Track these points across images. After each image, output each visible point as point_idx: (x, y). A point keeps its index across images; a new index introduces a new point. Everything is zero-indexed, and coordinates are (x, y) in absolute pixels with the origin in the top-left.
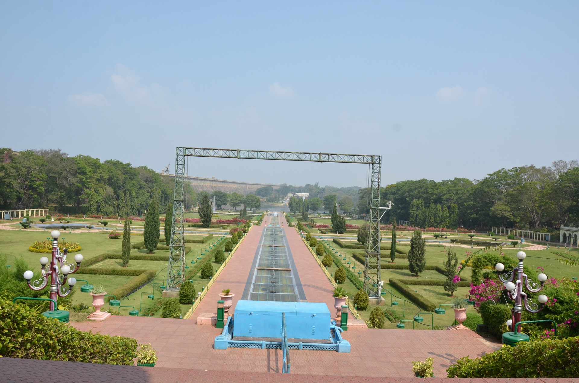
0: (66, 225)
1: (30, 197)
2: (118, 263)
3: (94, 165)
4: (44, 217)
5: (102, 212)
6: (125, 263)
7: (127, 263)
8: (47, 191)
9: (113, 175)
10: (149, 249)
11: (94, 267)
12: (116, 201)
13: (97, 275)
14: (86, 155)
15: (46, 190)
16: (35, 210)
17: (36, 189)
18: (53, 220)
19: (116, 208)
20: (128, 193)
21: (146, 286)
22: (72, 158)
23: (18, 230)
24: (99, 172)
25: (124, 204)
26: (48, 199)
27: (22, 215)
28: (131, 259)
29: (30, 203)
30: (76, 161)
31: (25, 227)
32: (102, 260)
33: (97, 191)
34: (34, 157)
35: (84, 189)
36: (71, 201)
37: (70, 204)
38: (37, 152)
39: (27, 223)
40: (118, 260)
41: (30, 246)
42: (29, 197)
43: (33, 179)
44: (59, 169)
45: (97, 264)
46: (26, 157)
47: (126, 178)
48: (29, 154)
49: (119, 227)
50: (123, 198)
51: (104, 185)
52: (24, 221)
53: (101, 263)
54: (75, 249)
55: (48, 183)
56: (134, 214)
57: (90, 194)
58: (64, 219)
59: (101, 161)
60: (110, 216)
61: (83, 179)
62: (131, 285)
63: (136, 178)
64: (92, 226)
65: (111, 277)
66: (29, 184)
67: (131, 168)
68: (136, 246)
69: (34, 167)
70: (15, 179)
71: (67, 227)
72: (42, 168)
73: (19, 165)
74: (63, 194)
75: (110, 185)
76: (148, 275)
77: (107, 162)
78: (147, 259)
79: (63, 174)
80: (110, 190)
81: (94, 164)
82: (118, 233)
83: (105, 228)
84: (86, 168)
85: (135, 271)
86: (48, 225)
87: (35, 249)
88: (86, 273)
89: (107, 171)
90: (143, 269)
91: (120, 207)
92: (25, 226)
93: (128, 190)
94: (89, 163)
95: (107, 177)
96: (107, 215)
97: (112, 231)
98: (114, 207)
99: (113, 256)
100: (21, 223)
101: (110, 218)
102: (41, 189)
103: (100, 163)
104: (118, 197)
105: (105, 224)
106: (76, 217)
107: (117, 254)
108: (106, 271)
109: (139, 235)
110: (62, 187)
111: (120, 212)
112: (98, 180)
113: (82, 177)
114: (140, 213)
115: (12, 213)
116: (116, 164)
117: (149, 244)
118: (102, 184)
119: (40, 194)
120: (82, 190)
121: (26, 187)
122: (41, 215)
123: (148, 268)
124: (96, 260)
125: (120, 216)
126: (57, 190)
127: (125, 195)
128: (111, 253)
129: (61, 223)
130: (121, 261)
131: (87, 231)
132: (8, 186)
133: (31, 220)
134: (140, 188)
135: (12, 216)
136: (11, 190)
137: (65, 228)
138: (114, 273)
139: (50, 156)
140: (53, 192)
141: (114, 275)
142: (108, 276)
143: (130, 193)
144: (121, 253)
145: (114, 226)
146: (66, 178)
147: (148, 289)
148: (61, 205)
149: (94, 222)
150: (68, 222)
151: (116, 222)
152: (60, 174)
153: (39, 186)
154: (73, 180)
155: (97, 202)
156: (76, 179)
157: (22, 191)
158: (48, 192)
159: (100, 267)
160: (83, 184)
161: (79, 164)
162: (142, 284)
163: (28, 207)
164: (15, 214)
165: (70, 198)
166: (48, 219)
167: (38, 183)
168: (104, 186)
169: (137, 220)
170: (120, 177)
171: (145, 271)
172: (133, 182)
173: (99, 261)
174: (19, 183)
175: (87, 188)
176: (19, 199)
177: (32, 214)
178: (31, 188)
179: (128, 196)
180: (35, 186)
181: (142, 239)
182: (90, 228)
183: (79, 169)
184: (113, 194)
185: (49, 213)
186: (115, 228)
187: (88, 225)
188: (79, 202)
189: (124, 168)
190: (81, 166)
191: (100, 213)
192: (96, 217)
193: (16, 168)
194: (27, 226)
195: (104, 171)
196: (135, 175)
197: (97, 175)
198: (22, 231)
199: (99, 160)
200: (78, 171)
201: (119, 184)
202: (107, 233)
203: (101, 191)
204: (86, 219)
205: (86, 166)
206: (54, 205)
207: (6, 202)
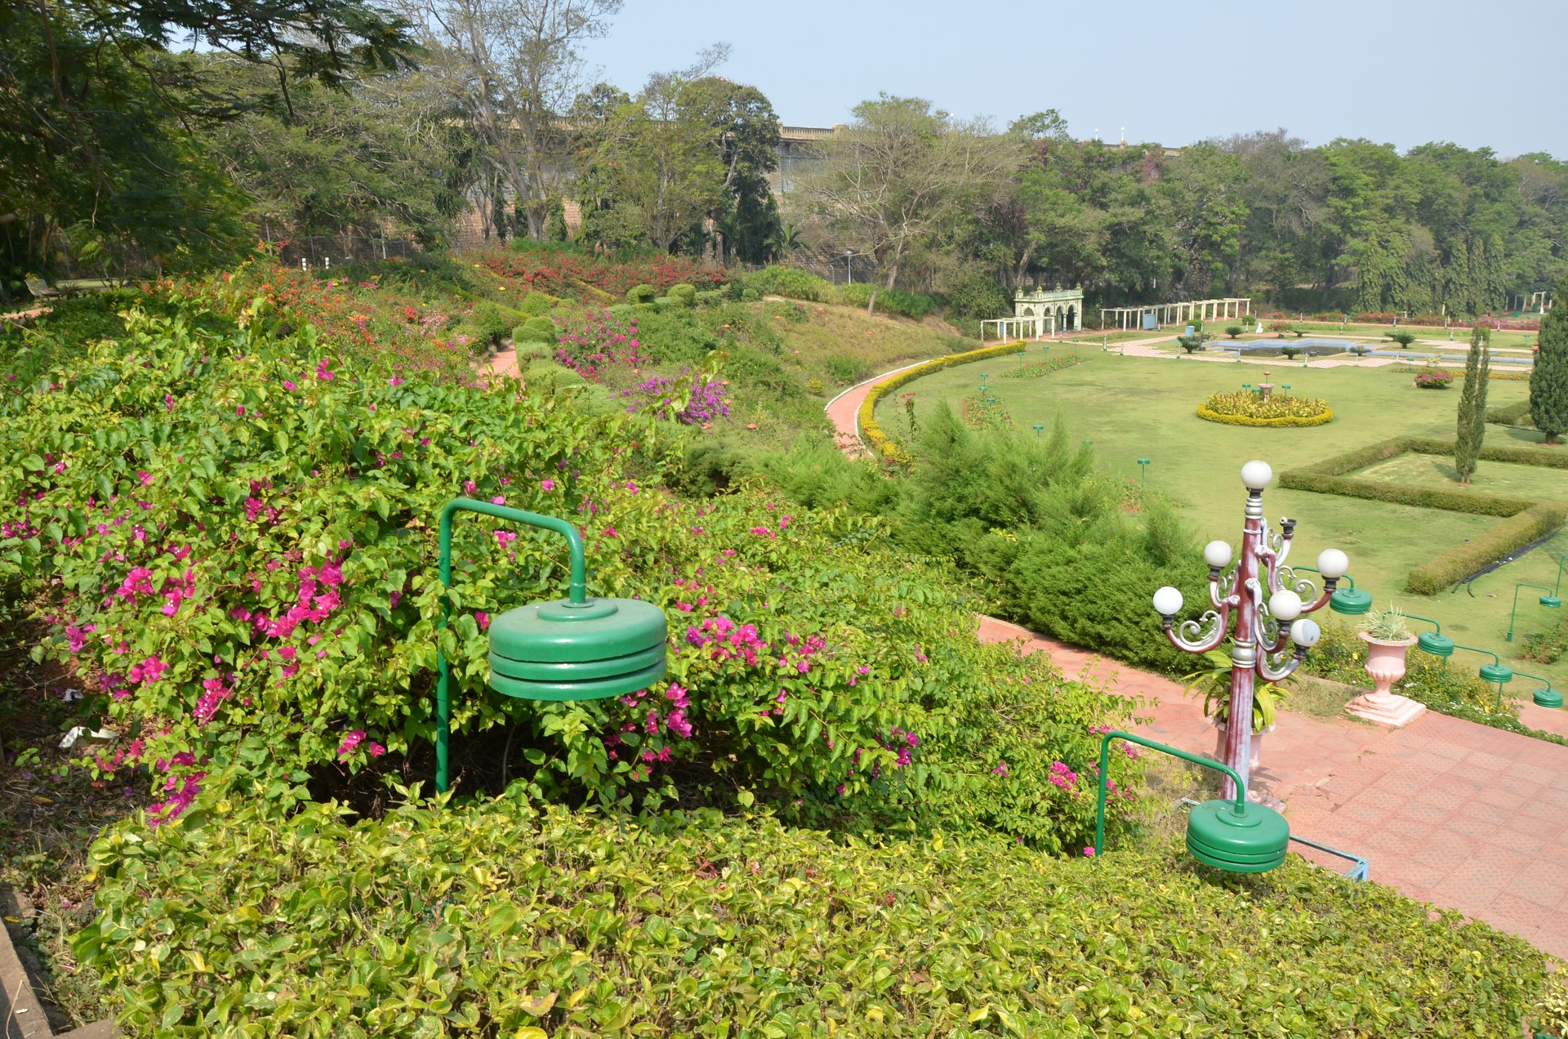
0: (1294, 344)
1: (1205, 267)
2: (1440, 468)
3: (1379, 164)
4: (1236, 322)
5: (1396, 304)
6: (1463, 472)
7: (1471, 470)
8: (1249, 250)
9: (1434, 192)
10: (1544, 430)
11: (1367, 475)
12: (1442, 270)
13: (1377, 502)
14: (1355, 138)
15: (1243, 247)
16: (1215, 302)
17: (1219, 246)
18: (1259, 330)
19: (1439, 289)
20: (1479, 242)
21: (1529, 556)
22: (1315, 151)
23: (1174, 357)
24: (1392, 184)
25: (1464, 276)
26: (1248, 272)
27: (1185, 317)
28: (1483, 457)
29: (1202, 284)
30: (1327, 159)
31: (1190, 349)
32: (1392, 456)
33: (1384, 244)
34: (1217, 159)
35: (1348, 237)
36: (1311, 275)
37: (1306, 281)
38: (1225, 144)
39: (1194, 339)
40: (1440, 459)
41: (1199, 404)
42: (1201, 269)
43: (1214, 220)
44: (1278, 187)
45: (1377, 468)
46: (1197, 162)
47: (1476, 195)
48: (1204, 152)
49: (1446, 351)
50: (1463, 261)
51: (1407, 222)
52: (1189, 332)
53: (1390, 465)
54: (1315, 418)
55: (1250, 228)
56: (1495, 309)
57: (1365, 252)
58: (1289, 328)
59: (1397, 150)
60: (1419, 316)
61: (1344, 209)
62: (1482, 549)
63: (1507, 193)
64: (1367, 347)
65: (1418, 511)
66: (1204, 232)
67: (1494, 164)
68: (1500, 415)
69: (1215, 187)
70: (1169, 225)
71: (1297, 352)
72: (1236, 187)
73: (1178, 185)
74: (1288, 255)
75: (1424, 220)
76: (1540, 518)
77: (1417, 152)
78: (1538, 463)
79: (1290, 201)
80: (1423, 236)
81: (1378, 161)
82: (1445, 371)
83: (1404, 352)
84: (1354, 178)
85: (1496, 502)
86: (1246, 344)
87: (1211, 412)
88: (1344, 494)
89: (1415, 179)
90: (1521, 495)
91: (1452, 286)
92: (1190, 346)
93: (1479, 232)
94: (1362, 160)
95: (1415, 196)
96: (1413, 311)
97: (1424, 363)
98: (1434, 288)
99: (1428, 444)
100: (1180, 339)
101: (1419, 322)
102: (1231, 246)
103: (1395, 157)
104: (1446, 258)
105: (1405, 341)
106: (1323, 319)
107: (1437, 439)
108: (1404, 493)
109: (1514, 378)
110: (1288, 236)
111: (1450, 302)
112: (1388, 209)
113: (1343, 203)
114: (1514, 304)
115: (1161, 311)
116: (1442, 156)
117: (1547, 412)
118: (1399, 222)
119: (1229, 260)
120: (1341, 241)
121: (1195, 241)
122: (1231, 315)
123: (1538, 493)
124: (1375, 456)
125: (1452, 315)
126: (1272, 244)
127: (1469, 250)
128: (1420, 436)
129: (1281, 337)
130: (1451, 462)
131: (1351, 363)
132: (1151, 242)
133: (1205, 330)
134: (1521, 224)
135: (1161, 320)
136: (1160, 253)
137: (1290, 353)
138: (1427, 500)
139: (1256, 151)
140: (1263, 253)
141: (1428, 506)
142: (1408, 508)
143: (1485, 243)
144: (1452, 438)
145: (1430, 349)
146: (1298, 211)
147: (1537, 566)
148: (1283, 286)
149: (1370, 335)
150: (1300, 336)
151: (1439, 334)
152: (1282, 200)
153: (1228, 238)
154: (1317, 214)
155: (1384, 277)
156: (1325, 210)
157: (1185, 253)
158: (1250, 252)
159: (1387, 479)
160: (1345, 225)
161: (1334, 165)
162: (1519, 548)
163: (1199, 296)
164: (1167, 315)
165: (1307, 265)
166: (1247, 328)
167: (1224, 230)
168: (1405, 227)
169: (1505, 327)
170: (1455, 195)
171: (1531, 505)
172: (1498, 206)
173: (1384, 459)
174: (1179, 234)
175: (1355, 235)
176: (1178, 274)
177: (1209, 313)
178: (1207, 243)
179: (1478, 251)
180: (1216, 238)
181: (1522, 393)
182: (1360, 352)
183: (1335, 179)
184: (1431, 249)
185: (1252, 311)
186: (1432, 355)
187: (1355, 345)
188: (1331, 277)
189: (1469, 165)
190: (1340, 172)
191: (1389, 307)
192: (1379, 321)
193: (1172, 195)
194: (1195, 347)
195: (1407, 181)
196: (1506, 183)
197: (1385, 196)
198: (1184, 361)
199: (1392, 147)
200: (1332, 187)
201: (1451, 217)
202: (1410, 370)
203: (1397, 241)
204: (1352, 324)
205: (1354, 171)
206: (1264, 287)
207: (1147, 284)
